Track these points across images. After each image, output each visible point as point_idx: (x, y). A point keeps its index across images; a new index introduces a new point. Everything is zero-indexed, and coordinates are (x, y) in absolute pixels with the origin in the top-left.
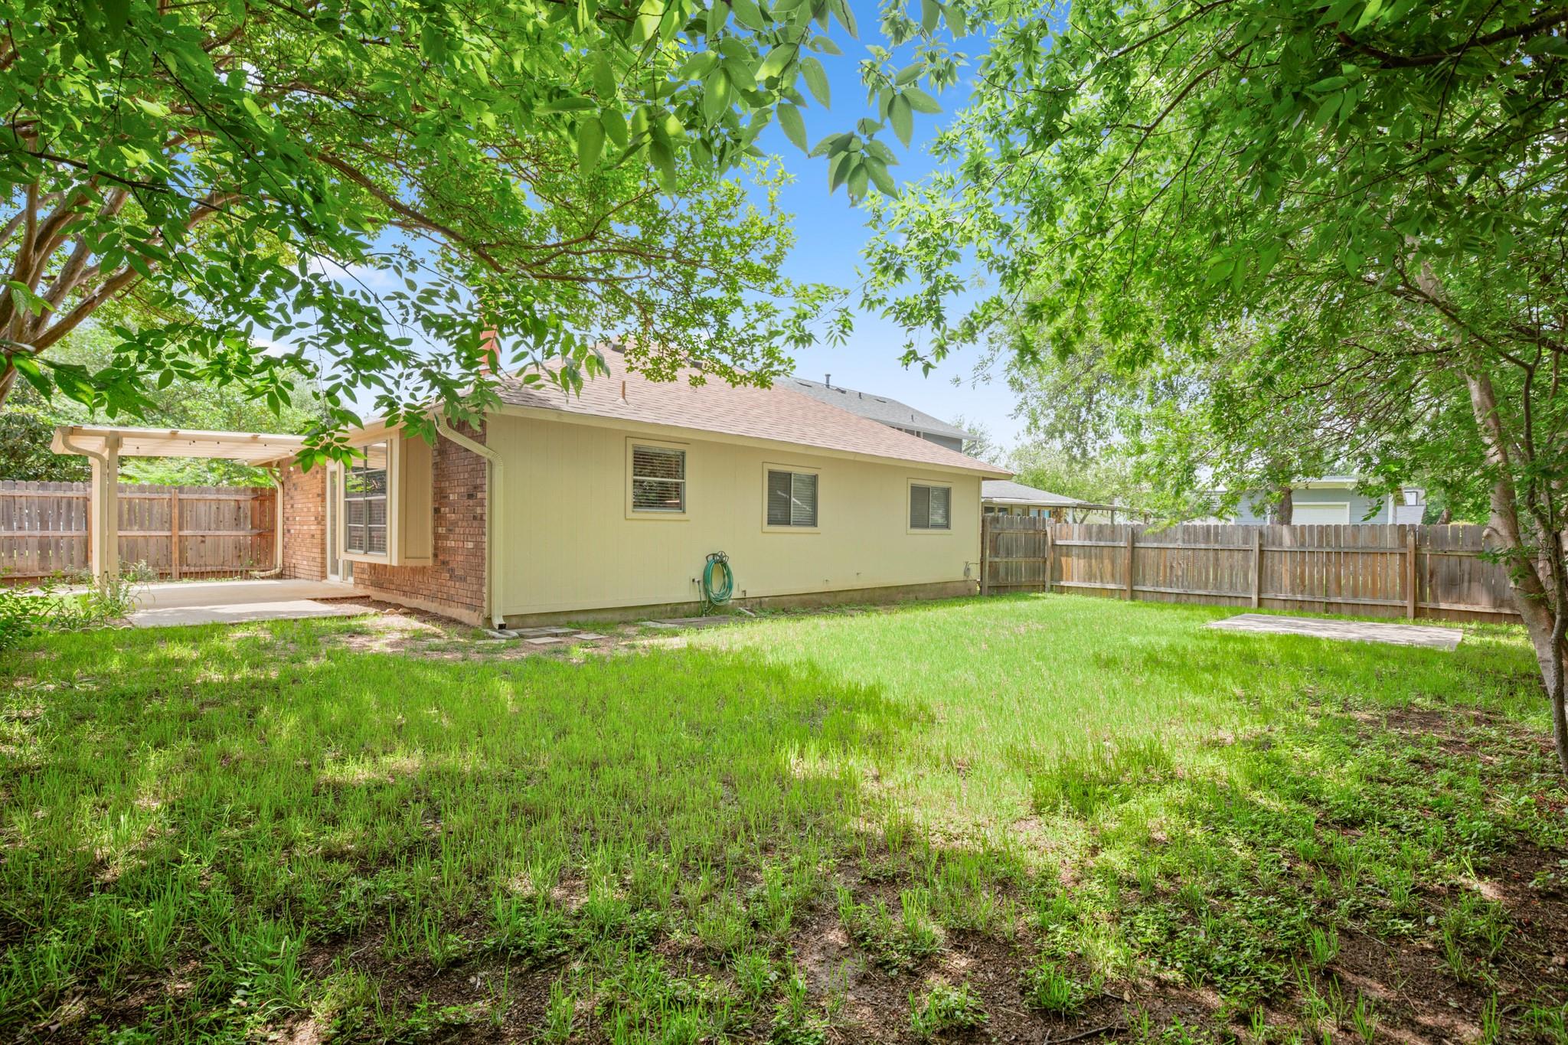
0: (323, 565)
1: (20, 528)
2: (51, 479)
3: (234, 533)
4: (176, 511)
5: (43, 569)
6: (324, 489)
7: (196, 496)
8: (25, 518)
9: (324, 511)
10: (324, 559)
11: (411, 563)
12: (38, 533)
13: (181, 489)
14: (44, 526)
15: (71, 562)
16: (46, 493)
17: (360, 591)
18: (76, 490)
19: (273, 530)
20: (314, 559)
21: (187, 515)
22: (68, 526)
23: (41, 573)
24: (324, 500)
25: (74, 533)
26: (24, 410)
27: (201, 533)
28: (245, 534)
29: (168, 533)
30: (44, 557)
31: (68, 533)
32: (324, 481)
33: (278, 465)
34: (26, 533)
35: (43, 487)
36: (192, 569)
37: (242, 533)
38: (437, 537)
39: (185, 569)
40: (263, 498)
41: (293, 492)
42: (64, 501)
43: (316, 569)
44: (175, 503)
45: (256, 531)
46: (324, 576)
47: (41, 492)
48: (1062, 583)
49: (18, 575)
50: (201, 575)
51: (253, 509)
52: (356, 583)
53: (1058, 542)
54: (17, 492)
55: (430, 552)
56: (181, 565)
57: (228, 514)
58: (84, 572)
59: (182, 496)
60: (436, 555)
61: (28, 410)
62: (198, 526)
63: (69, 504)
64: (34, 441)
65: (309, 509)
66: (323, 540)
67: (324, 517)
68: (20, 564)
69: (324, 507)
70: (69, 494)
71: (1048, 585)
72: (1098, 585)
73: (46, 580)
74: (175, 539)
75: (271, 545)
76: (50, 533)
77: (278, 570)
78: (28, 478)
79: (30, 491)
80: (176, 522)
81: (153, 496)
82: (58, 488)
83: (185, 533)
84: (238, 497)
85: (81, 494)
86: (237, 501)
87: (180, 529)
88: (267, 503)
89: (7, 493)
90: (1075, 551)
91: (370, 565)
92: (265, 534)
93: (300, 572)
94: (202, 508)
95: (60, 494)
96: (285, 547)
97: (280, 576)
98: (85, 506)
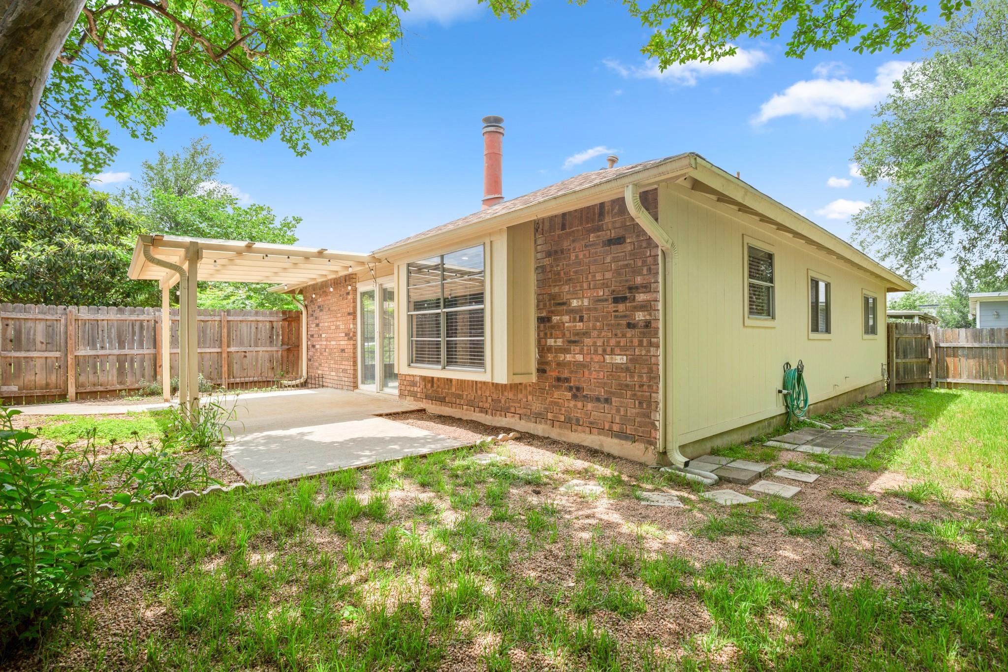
0: (355, 376)
1: (102, 348)
2: (126, 306)
3: (269, 349)
4: (225, 331)
5: (121, 383)
6: (355, 308)
7: (240, 318)
8: (107, 340)
9: (355, 328)
10: (355, 370)
11: (518, 380)
12: (116, 352)
13: (228, 312)
14: (121, 346)
15: (143, 376)
16: (123, 317)
17: (410, 404)
18: (148, 314)
19: (298, 346)
20: (345, 371)
21: (233, 335)
22: (141, 345)
23: (119, 387)
24: (355, 318)
25: (146, 351)
26: (106, 248)
27: (244, 349)
28: (277, 349)
29: (219, 350)
30: (121, 371)
31: (141, 352)
32: (355, 301)
33: (301, 292)
34: (107, 352)
35: (121, 312)
36: (238, 380)
37: (275, 349)
38: (543, 350)
39: (232, 380)
40: (292, 319)
41: (318, 313)
42: (138, 324)
43: (347, 380)
44: (224, 324)
45: (286, 347)
46: (356, 387)
47: (119, 317)
48: (949, 380)
49: (101, 389)
50: (245, 385)
51: (282, 327)
52: (402, 395)
53: (942, 345)
54: (100, 317)
55: (533, 366)
56: (229, 378)
57: (264, 334)
58: (154, 385)
59: (230, 318)
60: (541, 371)
61: (110, 248)
62: (241, 344)
63: (142, 327)
64: (113, 276)
65: (337, 327)
66: (355, 353)
67: (355, 333)
68: (102, 378)
69: (355, 324)
70: (141, 317)
71: (934, 382)
72: (993, 382)
73: (123, 393)
74: (224, 355)
75: (298, 358)
76: (126, 351)
77: (302, 380)
78: (108, 305)
79: (109, 315)
80: (225, 340)
81: (207, 318)
82: (132, 313)
83: (232, 349)
84: (272, 319)
85: (150, 317)
86: (271, 322)
87: (228, 346)
88: (294, 324)
89: (92, 317)
90: (960, 352)
91: (424, 378)
92: (292, 349)
93: (327, 382)
94: (244, 328)
95: (134, 317)
96: (309, 360)
97: (304, 385)
98: (155, 329)
